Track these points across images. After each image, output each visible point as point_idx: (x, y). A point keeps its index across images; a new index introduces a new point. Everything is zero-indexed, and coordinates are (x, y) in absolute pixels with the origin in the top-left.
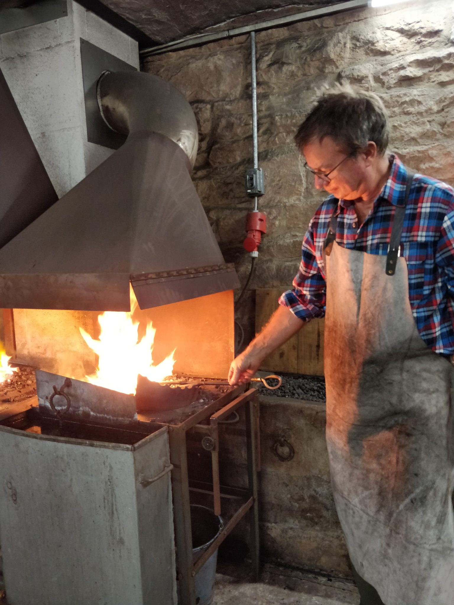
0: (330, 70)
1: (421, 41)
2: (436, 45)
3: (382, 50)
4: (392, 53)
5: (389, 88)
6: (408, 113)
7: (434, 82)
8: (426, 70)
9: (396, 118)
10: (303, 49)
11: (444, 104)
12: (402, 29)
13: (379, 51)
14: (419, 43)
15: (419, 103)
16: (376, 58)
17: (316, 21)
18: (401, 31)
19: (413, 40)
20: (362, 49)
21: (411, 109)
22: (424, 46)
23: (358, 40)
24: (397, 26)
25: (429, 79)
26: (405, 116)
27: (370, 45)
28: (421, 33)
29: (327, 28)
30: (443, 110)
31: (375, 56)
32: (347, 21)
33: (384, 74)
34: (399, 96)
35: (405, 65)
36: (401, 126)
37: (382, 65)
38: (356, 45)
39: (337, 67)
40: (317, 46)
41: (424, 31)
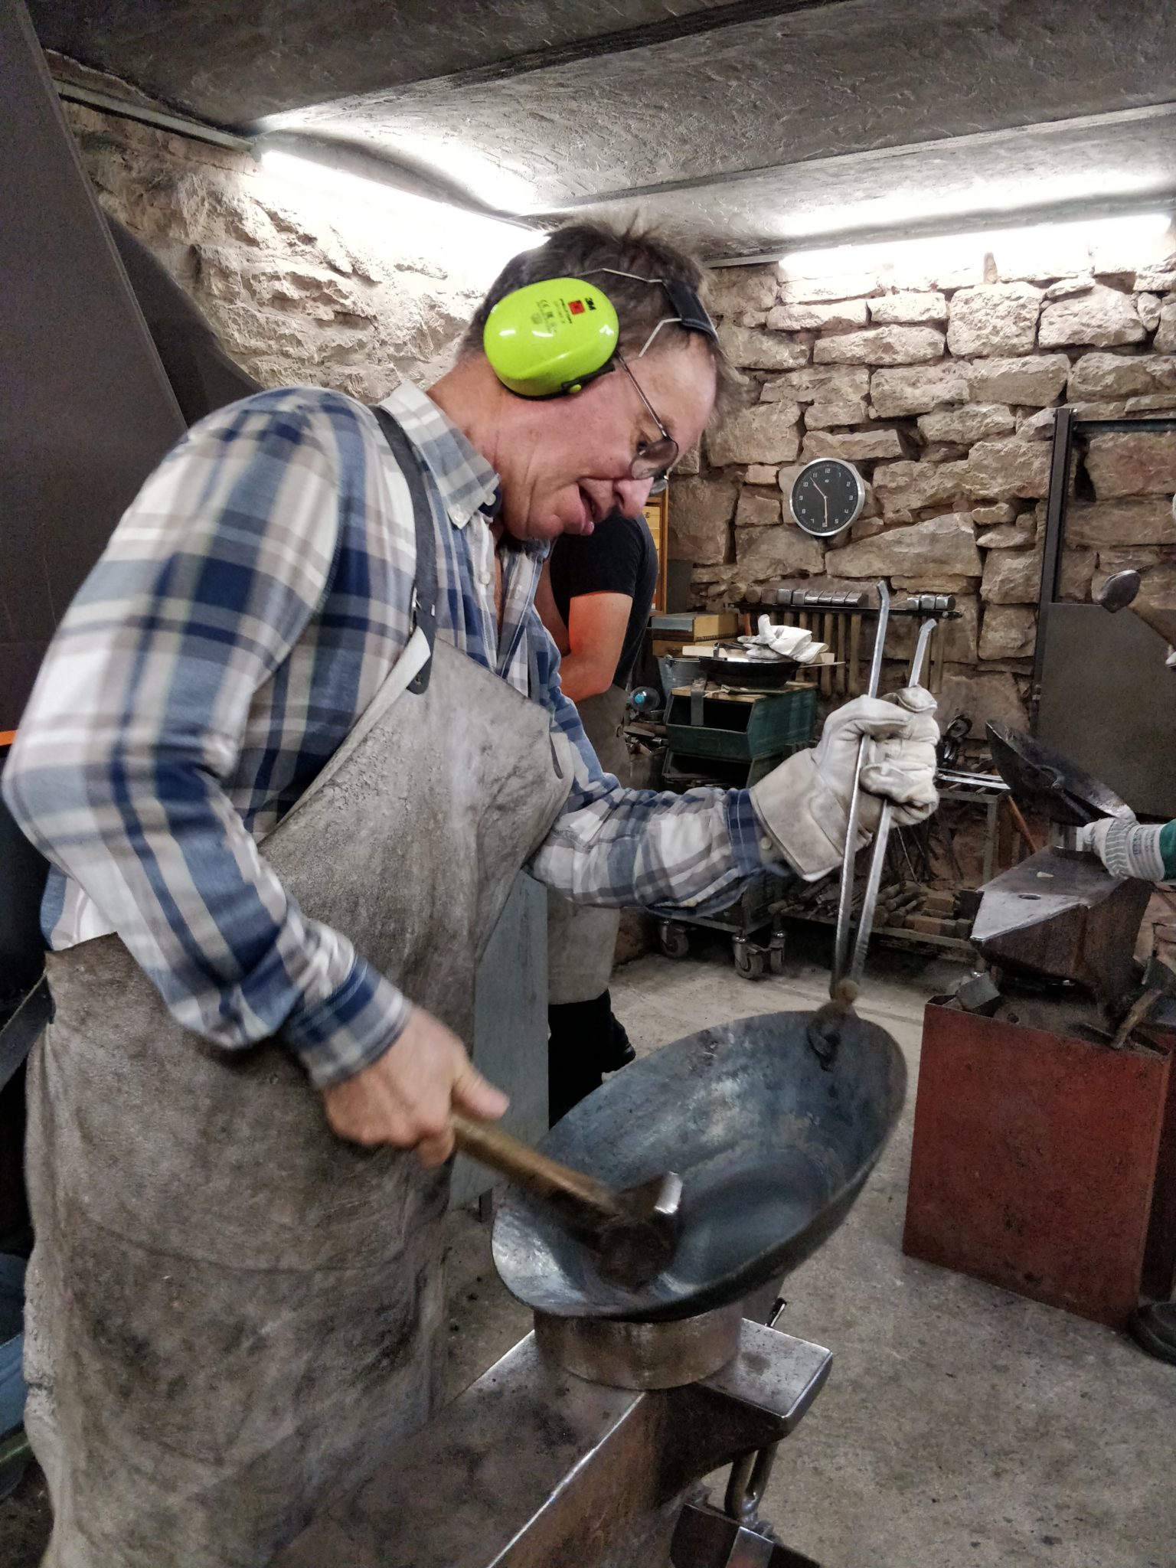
0: (177, 236)
1: (295, 244)
2: (308, 257)
3: (250, 235)
4: (261, 246)
5: (261, 304)
6: (286, 355)
7: (309, 314)
8: (304, 294)
9: (272, 357)
10: (134, 174)
11: (325, 354)
12: (276, 213)
13: (247, 234)
14: (291, 245)
15: (299, 343)
16: (239, 243)
17: (159, 133)
18: (273, 216)
19: (284, 236)
20: (222, 219)
21: (290, 350)
22: (296, 253)
23: (219, 202)
24: (268, 206)
25: (304, 308)
26: (281, 358)
27: (236, 219)
28: (297, 232)
29: (173, 154)
30: (323, 362)
31: (237, 239)
32: (203, 159)
33: (255, 277)
34: (276, 323)
35: (281, 275)
36: (281, 374)
37: (248, 260)
38: (216, 210)
39: (187, 235)
40: (156, 180)
41: (301, 231)
